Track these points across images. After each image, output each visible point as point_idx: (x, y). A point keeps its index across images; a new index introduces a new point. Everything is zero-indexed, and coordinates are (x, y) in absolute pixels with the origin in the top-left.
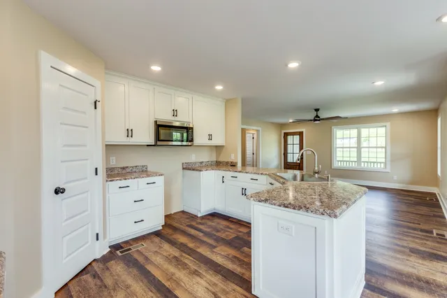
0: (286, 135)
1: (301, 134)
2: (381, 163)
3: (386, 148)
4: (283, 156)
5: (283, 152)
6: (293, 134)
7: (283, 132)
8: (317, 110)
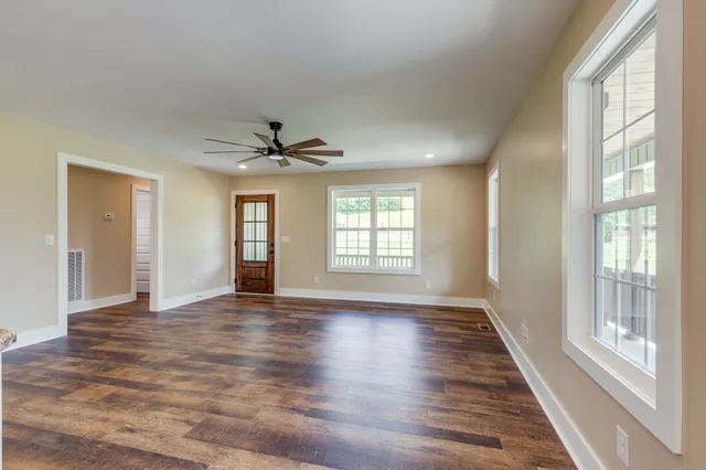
0: (241, 200)
1: (270, 200)
2: (407, 257)
3: (414, 230)
4: (233, 248)
5: (233, 239)
6: (255, 199)
7: (234, 194)
8: (276, 126)
